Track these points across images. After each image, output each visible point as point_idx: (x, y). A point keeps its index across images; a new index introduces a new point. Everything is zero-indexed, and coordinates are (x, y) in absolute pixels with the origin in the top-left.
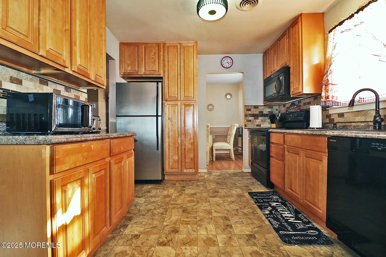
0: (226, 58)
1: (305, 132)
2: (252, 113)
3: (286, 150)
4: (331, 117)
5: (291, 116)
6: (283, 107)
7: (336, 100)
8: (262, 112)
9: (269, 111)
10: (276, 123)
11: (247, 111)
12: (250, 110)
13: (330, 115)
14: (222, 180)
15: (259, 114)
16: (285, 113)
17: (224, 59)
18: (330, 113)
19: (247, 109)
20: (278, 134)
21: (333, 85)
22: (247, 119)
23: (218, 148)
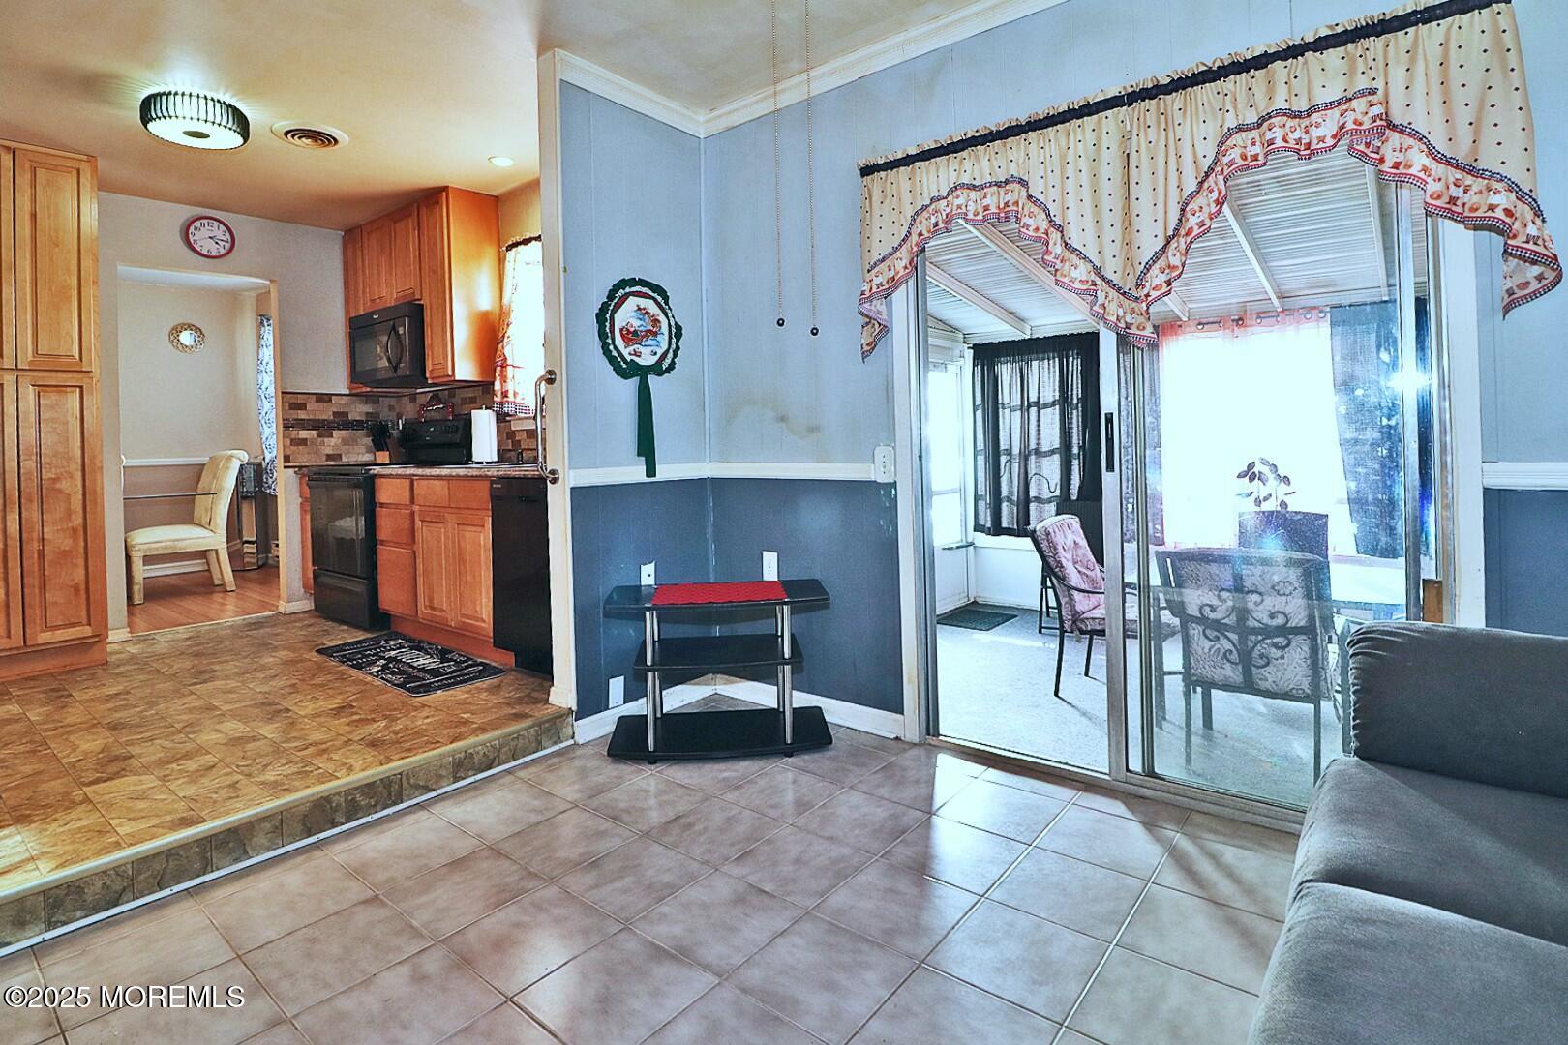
0: (205, 221)
1: (461, 471)
2: (311, 417)
3: (417, 518)
4: (515, 437)
5: (432, 429)
6: (409, 402)
7: (522, 401)
8: (346, 414)
9: (367, 413)
10: (390, 447)
11: (291, 409)
12: (302, 407)
13: (514, 432)
15: (334, 422)
16: (414, 419)
17: (197, 224)
18: (512, 429)
19: (290, 404)
20: (398, 480)
21: (514, 369)
22: (293, 437)
23: (157, 549)
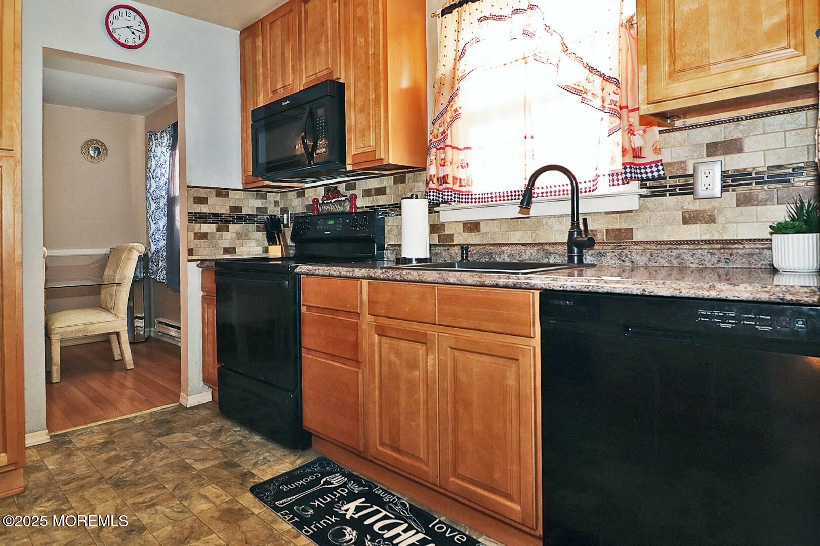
2: (212, 211)
3: (370, 331)
4: (444, 230)
5: (330, 222)
6: (297, 197)
8: (239, 209)
9: (257, 208)
10: (282, 243)
11: (195, 203)
12: (202, 201)
13: (443, 225)
14: (129, 463)
15: (230, 216)
16: (302, 213)
18: (442, 221)
19: (195, 198)
20: (339, 283)
21: (454, 150)
22: (196, 231)
23: (72, 332)
